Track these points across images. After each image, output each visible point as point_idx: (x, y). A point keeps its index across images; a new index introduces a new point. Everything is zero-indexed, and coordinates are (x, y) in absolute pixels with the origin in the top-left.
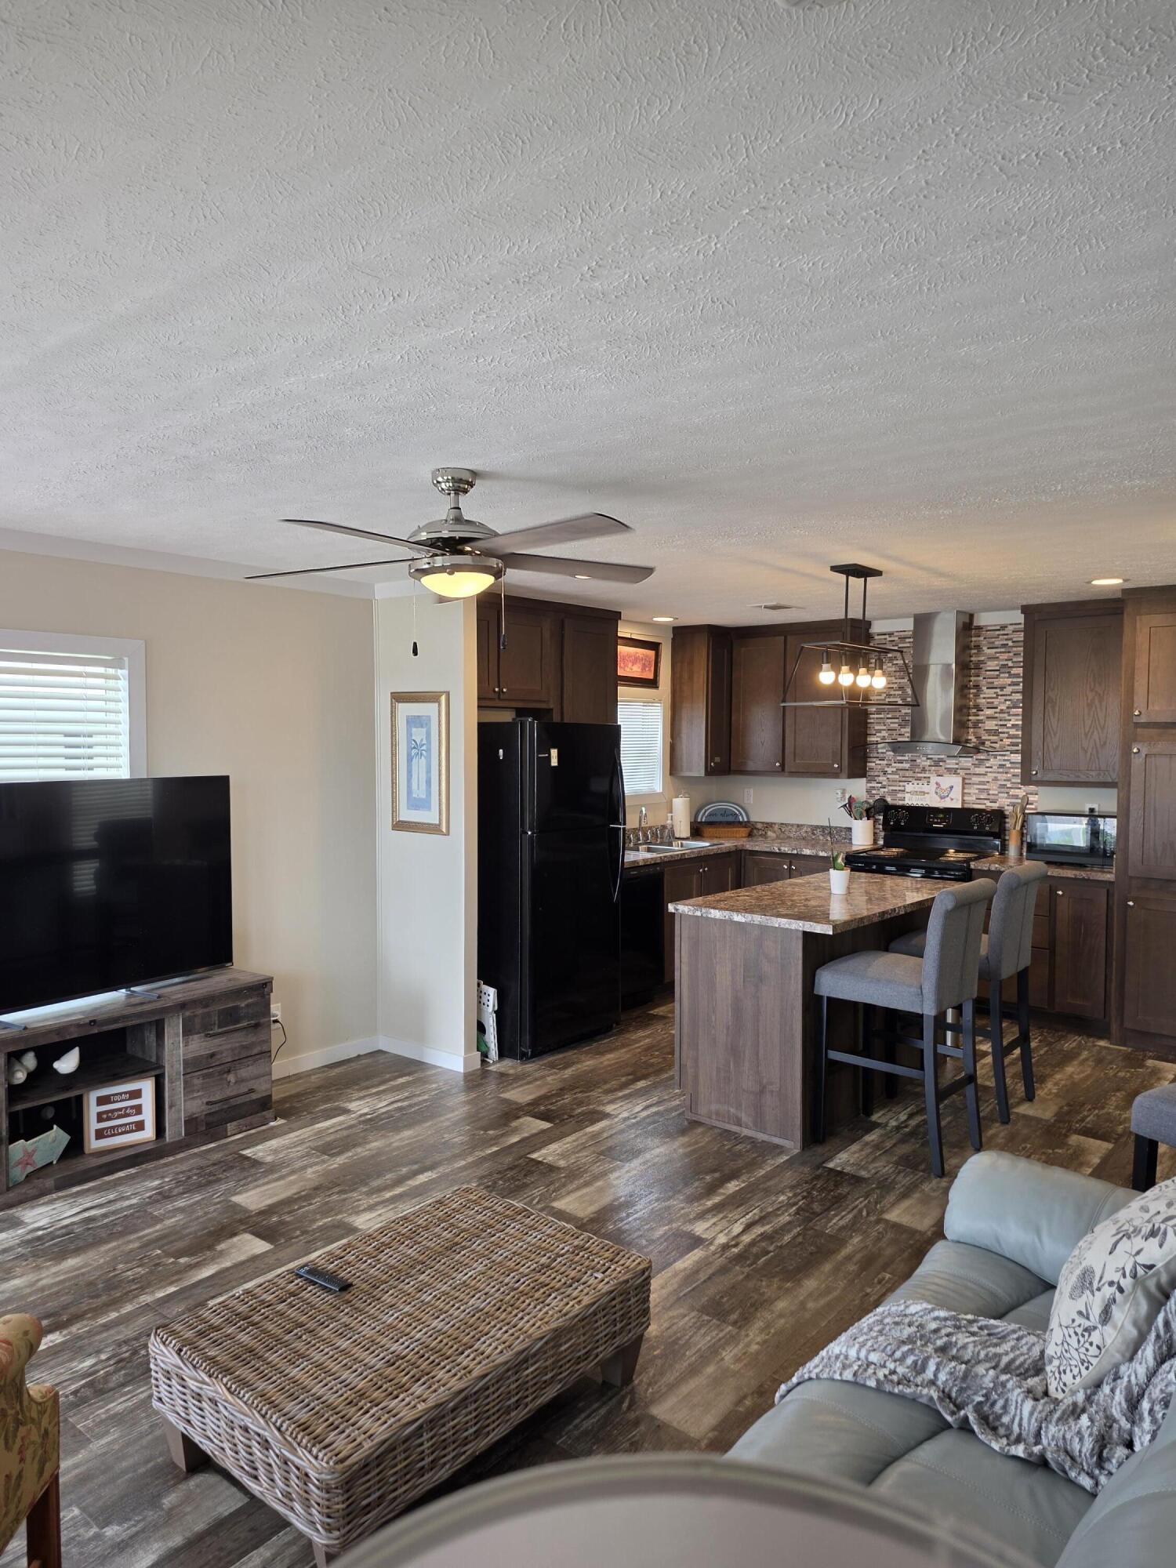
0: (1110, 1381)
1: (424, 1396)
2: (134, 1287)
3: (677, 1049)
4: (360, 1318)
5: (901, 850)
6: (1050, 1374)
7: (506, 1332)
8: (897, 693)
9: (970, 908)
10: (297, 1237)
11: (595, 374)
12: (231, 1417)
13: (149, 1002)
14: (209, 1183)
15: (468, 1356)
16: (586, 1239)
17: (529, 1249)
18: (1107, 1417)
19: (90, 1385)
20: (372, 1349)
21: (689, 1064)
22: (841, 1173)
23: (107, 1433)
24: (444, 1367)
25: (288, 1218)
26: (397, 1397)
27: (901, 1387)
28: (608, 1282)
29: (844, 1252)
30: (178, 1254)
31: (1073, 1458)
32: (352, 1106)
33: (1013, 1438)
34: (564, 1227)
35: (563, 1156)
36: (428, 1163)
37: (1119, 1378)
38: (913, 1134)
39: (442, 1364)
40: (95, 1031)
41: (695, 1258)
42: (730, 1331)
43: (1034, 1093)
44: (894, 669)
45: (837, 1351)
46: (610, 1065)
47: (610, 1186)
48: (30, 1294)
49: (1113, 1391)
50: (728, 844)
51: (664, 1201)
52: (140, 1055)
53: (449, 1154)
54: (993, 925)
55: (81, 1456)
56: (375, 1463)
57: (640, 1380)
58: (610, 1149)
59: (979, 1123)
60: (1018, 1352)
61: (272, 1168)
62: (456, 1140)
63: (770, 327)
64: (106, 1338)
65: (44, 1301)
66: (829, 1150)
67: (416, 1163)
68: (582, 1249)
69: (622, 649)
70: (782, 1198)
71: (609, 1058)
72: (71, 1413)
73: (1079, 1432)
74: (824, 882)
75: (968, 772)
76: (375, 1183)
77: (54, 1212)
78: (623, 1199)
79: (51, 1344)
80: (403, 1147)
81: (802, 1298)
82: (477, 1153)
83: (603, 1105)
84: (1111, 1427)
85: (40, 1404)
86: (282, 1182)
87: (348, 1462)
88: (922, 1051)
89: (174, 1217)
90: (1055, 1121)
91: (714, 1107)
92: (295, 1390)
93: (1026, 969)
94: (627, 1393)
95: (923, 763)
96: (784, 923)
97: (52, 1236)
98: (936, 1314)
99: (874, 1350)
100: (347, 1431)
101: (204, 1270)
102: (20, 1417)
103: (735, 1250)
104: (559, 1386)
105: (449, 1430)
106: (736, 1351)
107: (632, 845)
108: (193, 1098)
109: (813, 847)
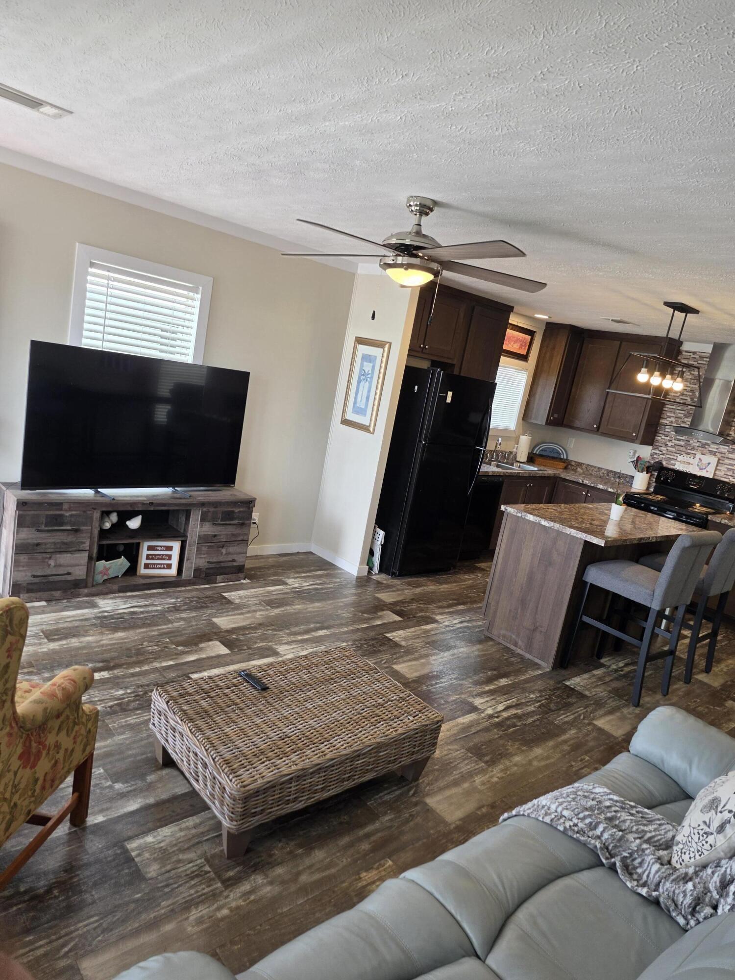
0: (713, 867)
1: (297, 762)
2: (151, 656)
3: (487, 592)
4: (269, 708)
5: (664, 498)
6: (675, 852)
7: (350, 737)
8: (689, 393)
9: (700, 548)
10: (245, 650)
11: (530, 148)
12: (189, 745)
13: (184, 499)
14: (202, 607)
15: (326, 746)
16: (407, 695)
17: (373, 692)
18: (705, 888)
19: (119, 705)
20: (273, 728)
21: (493, 603)
22: (573, 689)
23: (123, 733)
24: (311, 749)
25: (242, 638)
26: (281, 759)
27: (578, 835)
28: (415, 723)
29: (563, 737)
30: (178, 644)
31: (676, 905)
32: (289, 581)
33: (641, 882)
34: (397, 685)
35: (405, 639)
36: (326, 624)
37: (720, 866)
38: (625, 676)
39: (311, 746)
40: (152, 508)
41: (471, 719)
42: (483, 766)
43: (711, 669)
44: (690, 377)
45: (544, 803)
46: (443, 592)
47: (429, 663)
48: (96, 647)
49: (713, 873)
50: (550, 472)
51: (460, 680)
52: (175, 527)
53: (339, 622)
54: (713, 561)
55: (109, 742)
56: (263, 792)
57: (423, 780)
58: (434, 642)
59: (670, 679)
60: (658, 833)
61: (238, 607)
62: (344, 615)
63: (662, 132)
64: (131, 682)
65: (103, 652)
66: (569, 674)
67: (319, 623)
68: (404, 699)
69: (509, 332)
70: (532, 696)
71: (444, 587)
72: (107, 717)
73: (684, 892)
74: (607, 510)
75: (723, 455)
76: (294, 629)
77: (116, 604)
78: (435, 673)
79: (102, 677)
80: (314, 612)
81: (530, 758)
82: (355, 626)
83: (436, 614)
84: (706, 894)
85: (88, 715)
86: (242, 616)
87: (247, 788)
88: (644, 629)
89: (181, 622)
90: (721, 689)
91: (503, 632)
92: (226, 740)
93: (727, 593)
94: (413, 786)
95: (694, 444)
96: (573, 532)
97: (112, 617)
98: (611, 796)
99: (567, 809)
100: (250, 771)
101: (190, 656)
102: (76, 720)
103: (496, 720)
104: (375, 774)
105: (307, 784)
106: (483, 778)
107: (487, 460)
108: (201, 558)
109: (605, 484)
